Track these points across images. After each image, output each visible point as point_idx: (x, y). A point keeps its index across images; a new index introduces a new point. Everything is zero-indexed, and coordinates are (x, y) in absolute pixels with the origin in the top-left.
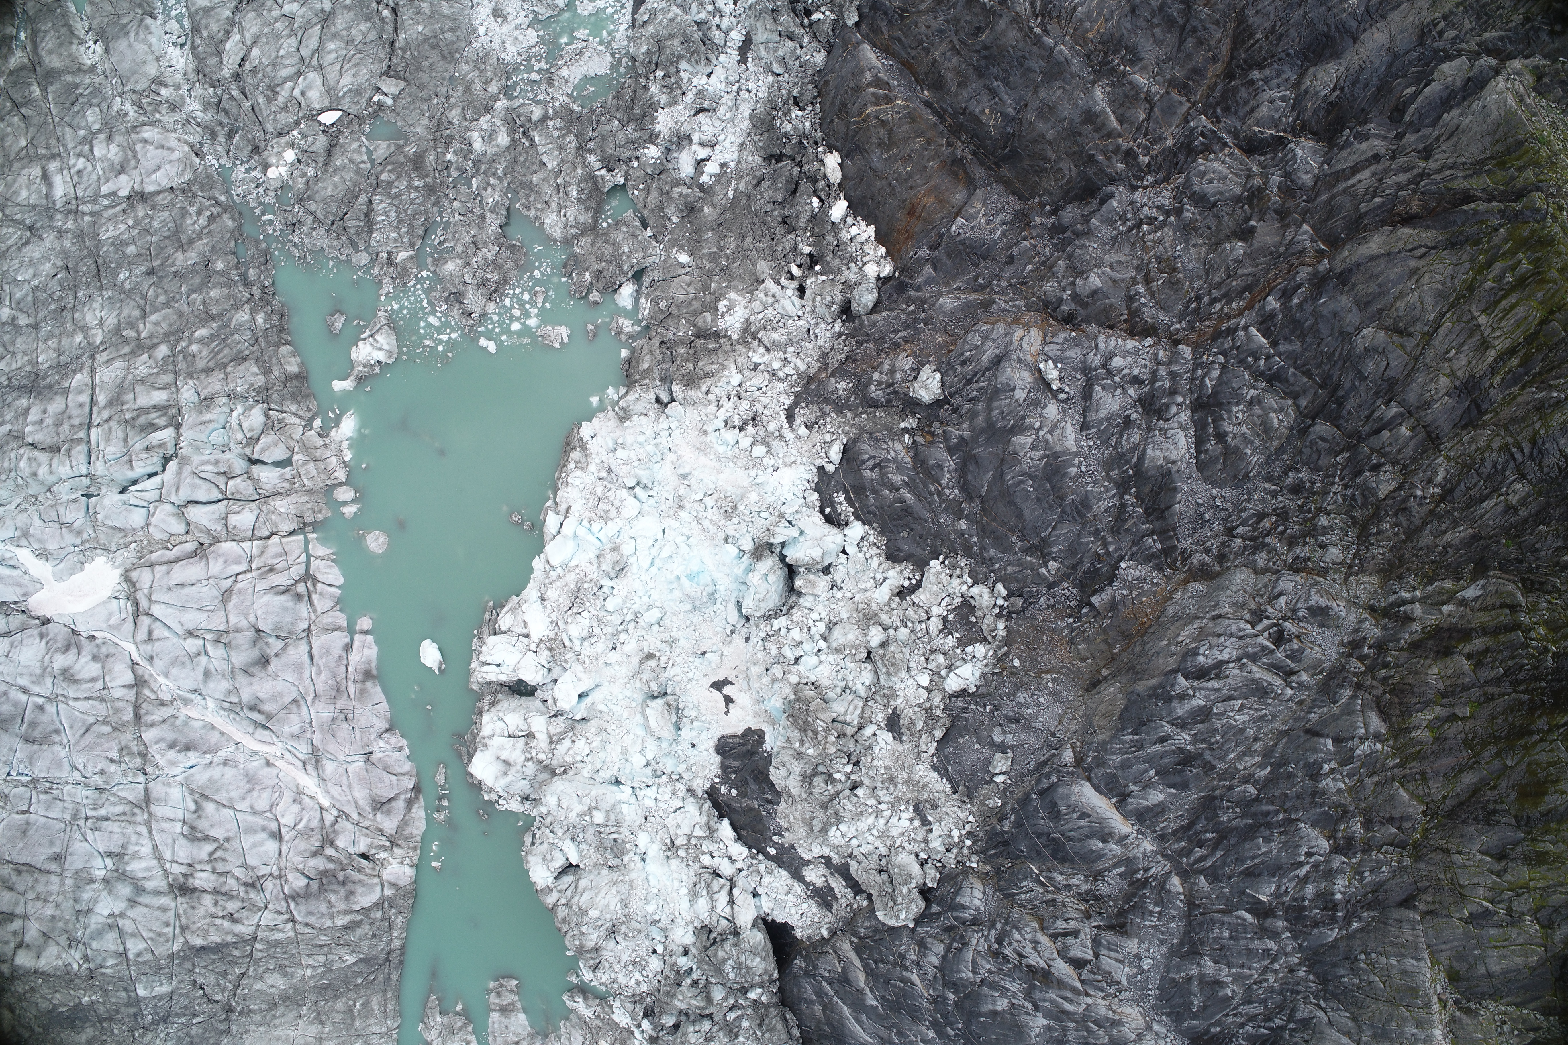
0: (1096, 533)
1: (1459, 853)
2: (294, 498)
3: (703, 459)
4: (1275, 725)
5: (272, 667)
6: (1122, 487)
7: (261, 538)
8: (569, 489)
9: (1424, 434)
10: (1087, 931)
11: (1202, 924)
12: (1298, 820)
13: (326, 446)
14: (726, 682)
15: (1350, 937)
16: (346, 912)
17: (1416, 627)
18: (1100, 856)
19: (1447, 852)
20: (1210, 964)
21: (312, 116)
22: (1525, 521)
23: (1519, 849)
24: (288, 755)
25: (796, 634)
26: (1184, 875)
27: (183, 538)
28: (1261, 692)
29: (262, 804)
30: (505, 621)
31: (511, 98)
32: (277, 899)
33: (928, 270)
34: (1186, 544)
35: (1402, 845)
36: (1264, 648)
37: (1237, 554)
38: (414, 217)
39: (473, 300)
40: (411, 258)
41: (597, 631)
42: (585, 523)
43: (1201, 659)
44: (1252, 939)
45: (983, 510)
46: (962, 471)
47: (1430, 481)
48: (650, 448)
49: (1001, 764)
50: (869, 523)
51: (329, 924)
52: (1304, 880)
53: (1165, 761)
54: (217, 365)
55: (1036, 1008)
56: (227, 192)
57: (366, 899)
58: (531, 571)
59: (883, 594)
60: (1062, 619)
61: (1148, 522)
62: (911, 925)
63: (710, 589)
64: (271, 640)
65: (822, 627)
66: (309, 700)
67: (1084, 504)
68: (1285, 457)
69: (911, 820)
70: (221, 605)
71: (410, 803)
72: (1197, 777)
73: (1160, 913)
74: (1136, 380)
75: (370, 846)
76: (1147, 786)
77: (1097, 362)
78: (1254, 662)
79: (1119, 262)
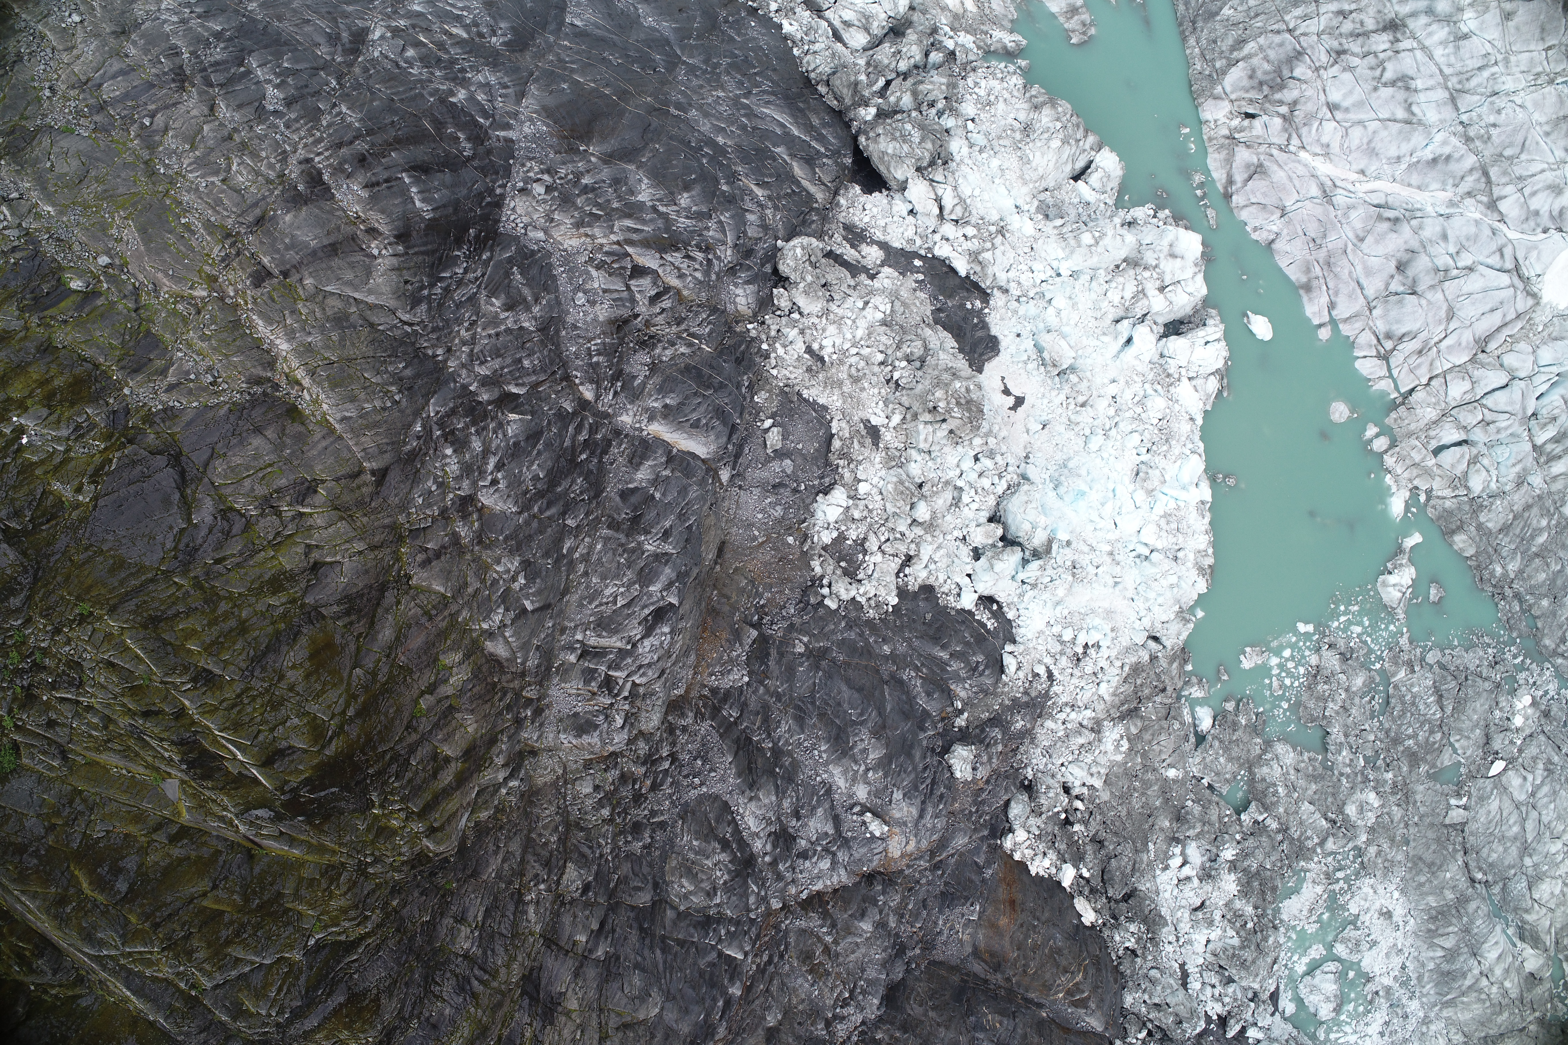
0: (779, 697)
1: (360, 553)
2: (1422, 424)
3: (1106, 605)
4: (575, 597)
5: (1393, 264)
6: (777, 752)
7: (1436, 376)
8: (1203, 528)
9: (562, 944)
10: (642, 308)
11: (552, 363)
12: (520, 513)
13: (1410, 480)
14: (1014, 408)
15: (417, 413)
16: (1249, 56)
17: (500, 761)
18: (662, 390)
19: (373, 548)
20: (526, 324)
21: (1511, 761)
22: (442, 915)
23: (303, 585)
24: (1350, 187)
25: (986, 482)
26: (583, 404)
27: (1500, 351)
28: (604, 624)
29: (1356, 134)
30: (1213, 385)
31: (1355, 848)
32: (1312, 47)
33: (980, 860)
34: (705, 726)
35: (415, 533)
36: (618, 668)
37: (661, 740)
38: (1403, 712)
39: (1331, 661)
40: (1394, 674)
41: (1139, 410)
42: (1182, 504)
43: (666, 629)
44: (502, 368)
45: (877, 671)
46: (911, 700)
47: (538, 902)
48: (1152, 595)
49: (774, 438)
50: (957, 611)
51: (1261, 40)
52: (486, 452)
53: (653, 514)
54: (1522, 516)
55: (654, 209)
56: (1556, 668)
57: (1235, 76)
58: (1202, 438)
59: (926, 551)
60: (768, 600)
61: (744, 730)
62: (779, 242)
63: (1062, 490)
64: (1401, 289)
65: (966, 499)
66: (1350, 246)
67: (800, 720)
68: (657, 853)
69: (821, 347)
70: (1453, 304)
71: (1230, 181)
72: (618, 510)
73: (591, 356)
74: (804, 855)
75: (1251, 128)
76: (656, 482)
77: (840, 854)
78: (620, 650)
79: (853, 952)
